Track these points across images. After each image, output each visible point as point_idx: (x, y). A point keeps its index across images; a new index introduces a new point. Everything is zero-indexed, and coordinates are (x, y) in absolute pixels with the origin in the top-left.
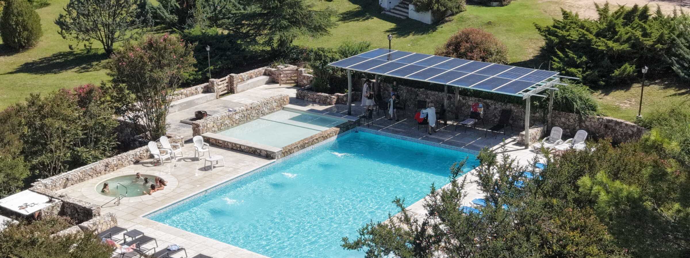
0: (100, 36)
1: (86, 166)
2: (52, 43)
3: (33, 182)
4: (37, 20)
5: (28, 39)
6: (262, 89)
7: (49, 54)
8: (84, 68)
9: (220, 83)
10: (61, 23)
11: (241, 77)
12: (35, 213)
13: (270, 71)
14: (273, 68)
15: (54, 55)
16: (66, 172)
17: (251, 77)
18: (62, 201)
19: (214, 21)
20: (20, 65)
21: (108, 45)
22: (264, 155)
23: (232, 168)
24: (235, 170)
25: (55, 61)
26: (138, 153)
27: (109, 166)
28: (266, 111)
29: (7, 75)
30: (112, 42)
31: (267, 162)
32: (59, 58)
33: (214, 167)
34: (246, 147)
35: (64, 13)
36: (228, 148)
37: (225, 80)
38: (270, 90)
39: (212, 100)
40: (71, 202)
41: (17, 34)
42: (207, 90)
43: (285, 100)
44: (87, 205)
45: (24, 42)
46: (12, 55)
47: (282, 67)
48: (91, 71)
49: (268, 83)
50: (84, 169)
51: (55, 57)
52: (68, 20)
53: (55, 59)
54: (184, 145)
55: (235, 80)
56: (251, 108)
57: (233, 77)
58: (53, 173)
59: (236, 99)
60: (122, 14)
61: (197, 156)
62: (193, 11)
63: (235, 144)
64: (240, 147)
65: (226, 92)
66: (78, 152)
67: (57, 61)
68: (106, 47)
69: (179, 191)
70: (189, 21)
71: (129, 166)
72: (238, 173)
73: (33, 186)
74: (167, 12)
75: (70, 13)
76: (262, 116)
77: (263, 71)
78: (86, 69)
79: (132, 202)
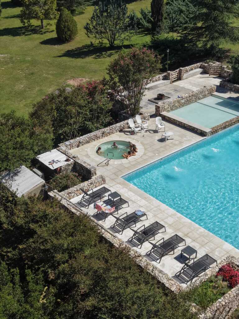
0: (108, 37)
1: (91, 133)
2: (83, 38)
3: (60, 144)
4: (75, 25)
5: (70, 36)
6: (198, 78)
7: (80, 45)
8: (98, 56)
9: (173, 74)
10: (87, 28)
11: (186, 70)
13: (204, 66)
14: (206, 64)
16: (79, 137)
17: (192, 69)
18: (74, 161)
19: (172, 29)
20: (65, 51)
21: (111, 42)
22: (199, 133)
23: (179, 141)
24: (181, 143)
25: (83, 50)
26: (122, 126)
27: (105, 133)
28: (201, 97)
29: (57, 58)
30: (114, 41)
31: (202, 138)
32: (86, 48)
33: (168, 139)
34: (188, 126)
35: (89, 22)
36: (176, 124)
37: (177, 72)
38: (203, 78)
39: (168, 85)
40: (80, 163)
41: (64, 33)
42: (165, 78)
43: (214, 89)
44: (89, 166)
45: (68, 38)
46: (62, 44)
47: (212, 63)
48: (101, 58)
49: (202, 73)
50: (90, 136)
51: (83, 47)
52: (91, 26)
53: (84, 49)
54: (150, 119)
55: (182, 72)
56: (192, 95)
57: (181, 70)
59: (182, 85)
60: (120, 24)
61: (157, 129)
62: (160, 23)
63: (181, 122)
64: (184, 125)
65: (176, 79)
66: (87, 125)
67: (85, 50)
68: (110, 43)
69: (145, 157)
70: (157, 30)
71: (116, 133)
72: (183, 147)
73: (60, 146)
74: (146, 22)
75: (92, 23)
76: (198, 100)
77: (200, 65)
79: (116, 163)
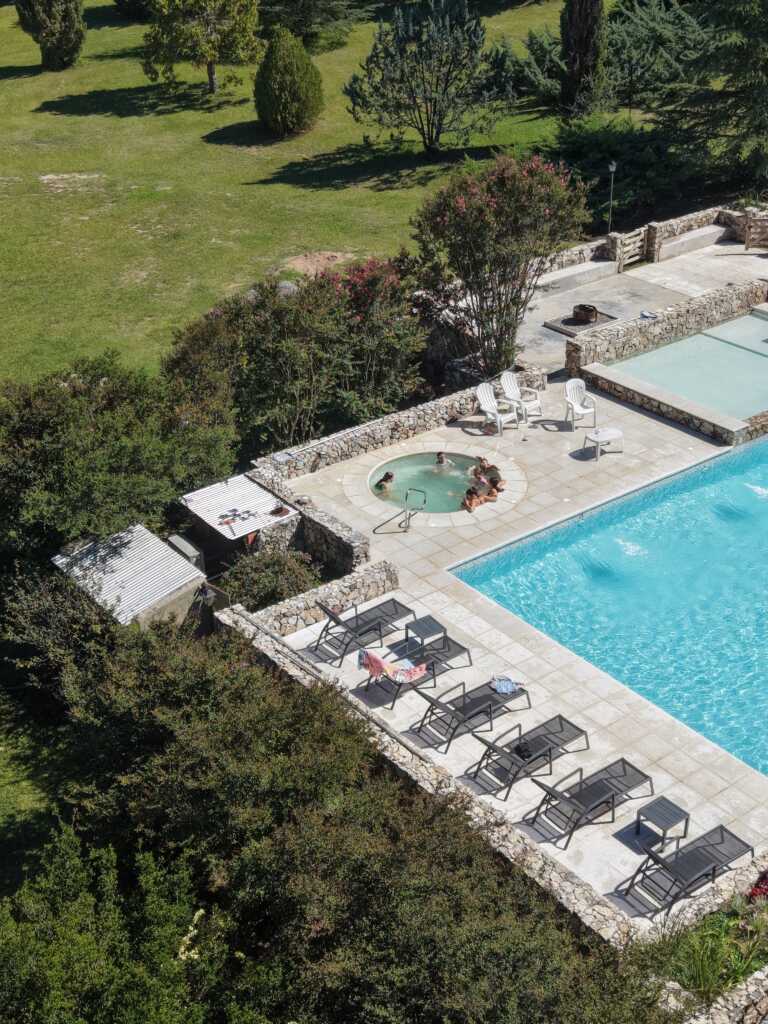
0: (419, 120)
1: (357, 427)
2: (339, 124)
3: (255, 458)
4: (316, 82)
5: (299, 117)
6: (709, 255)
7: (329, 147)
8: (386, 181)
9: (627, 242)
10: (353, 92)
11: (669, 229)
12: (246, 537)
13: (729, 217)
14: (735, 210)
15: (339, 149)
16: (319, 438)
17: (690, 228)
18: (300, 513)
19: (627, 97)
20: (281, 165)
21: (430, 138)
22: (707, 432)
23: (640, 459)
24: (646, 464)
25: (339, 163)
26: (457, 405)
27: (399, 429)
28: (718, 317)
29: (256, 186)
30: (438, 134)
31: (713, 451)
32: (347, 157)
33: (603, 452)
34: (670, 409)
35: (361, 73)
36: (633, 404)
37: (639, 235)
38: (726, 258)
39: (608, 276)
40: (317, 520)
41: (281, 107)
42: (602, 255)
43: (759, 293)
44: (345, 533)
45: (292, 122)
46: (271, 144)
47: (755, 210)
48: (397, 188)
49: (721, 241)
50: (352, 435)
51: (339, 154)
52: (365, 87)
53: (341, 159)
54: (548, 386)
55: (658, 235)
56: (688, 311)
57: (655, 229)
58: (294, 438)
59: (655, 277)
60: (460, 80)
61: (570, 419)
62: (590, 78)
63: (649, 399)
64: (659, 407)
65: (637, 258)
66: (344, 400)
67: (344, 162)
68: (427, 141)
69: (528, 509)
70: (581, 99)
71: (437, 430)
72: (652, 477)
73: (255, 467)
74: (543, 73)
75: (370, 75)
76: (708, 328)
77: (716, 215)
78: (389, 184)
79: (433, 525)
